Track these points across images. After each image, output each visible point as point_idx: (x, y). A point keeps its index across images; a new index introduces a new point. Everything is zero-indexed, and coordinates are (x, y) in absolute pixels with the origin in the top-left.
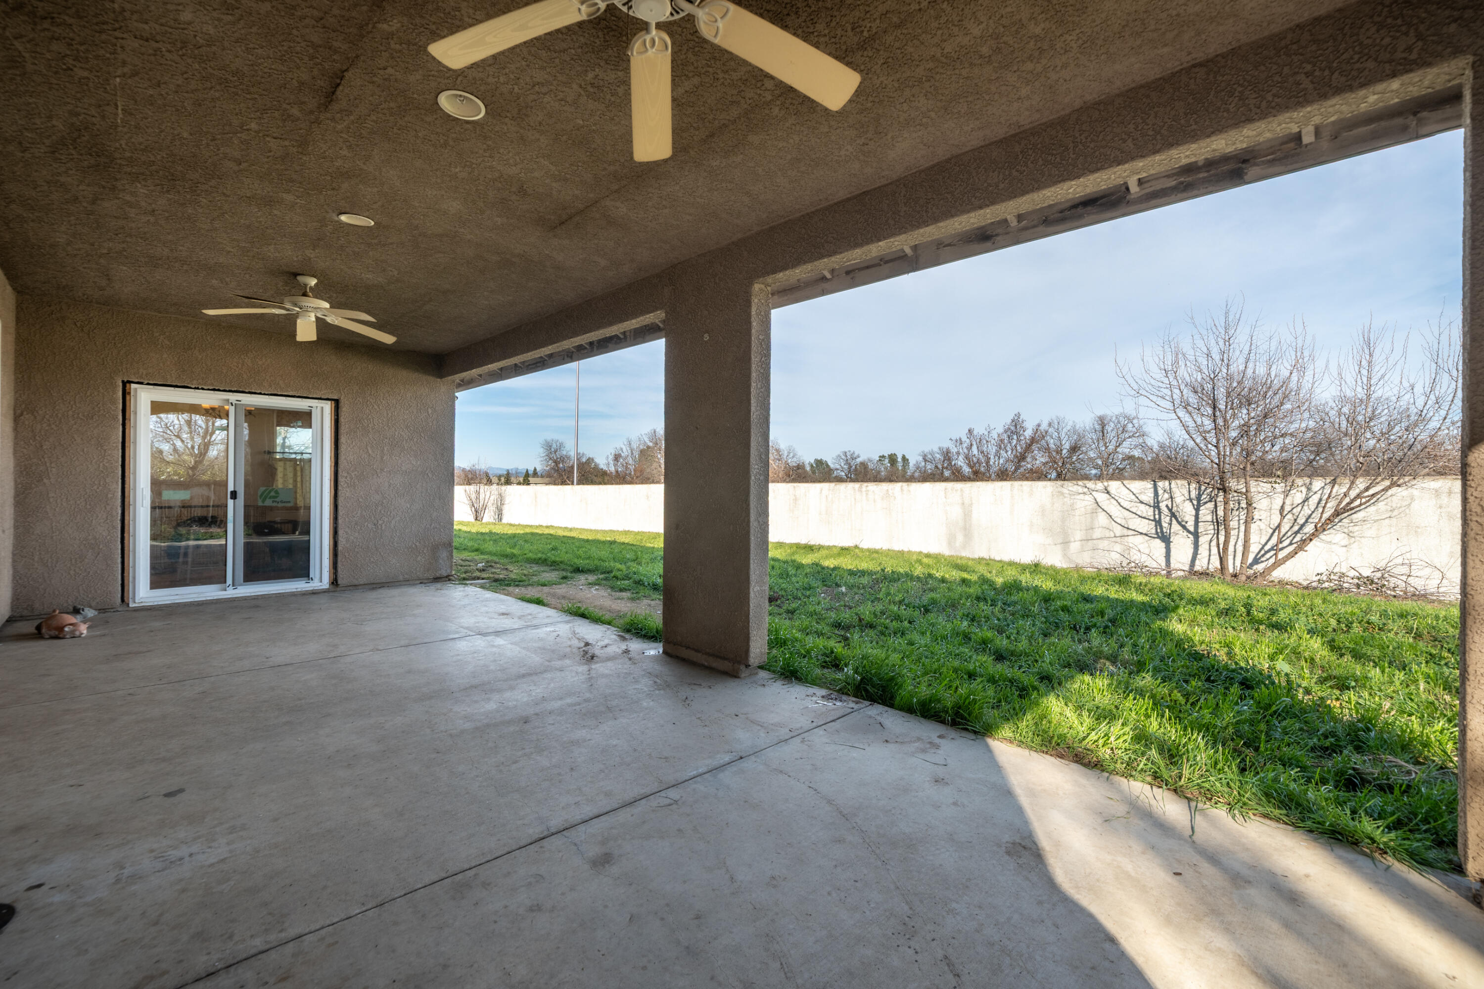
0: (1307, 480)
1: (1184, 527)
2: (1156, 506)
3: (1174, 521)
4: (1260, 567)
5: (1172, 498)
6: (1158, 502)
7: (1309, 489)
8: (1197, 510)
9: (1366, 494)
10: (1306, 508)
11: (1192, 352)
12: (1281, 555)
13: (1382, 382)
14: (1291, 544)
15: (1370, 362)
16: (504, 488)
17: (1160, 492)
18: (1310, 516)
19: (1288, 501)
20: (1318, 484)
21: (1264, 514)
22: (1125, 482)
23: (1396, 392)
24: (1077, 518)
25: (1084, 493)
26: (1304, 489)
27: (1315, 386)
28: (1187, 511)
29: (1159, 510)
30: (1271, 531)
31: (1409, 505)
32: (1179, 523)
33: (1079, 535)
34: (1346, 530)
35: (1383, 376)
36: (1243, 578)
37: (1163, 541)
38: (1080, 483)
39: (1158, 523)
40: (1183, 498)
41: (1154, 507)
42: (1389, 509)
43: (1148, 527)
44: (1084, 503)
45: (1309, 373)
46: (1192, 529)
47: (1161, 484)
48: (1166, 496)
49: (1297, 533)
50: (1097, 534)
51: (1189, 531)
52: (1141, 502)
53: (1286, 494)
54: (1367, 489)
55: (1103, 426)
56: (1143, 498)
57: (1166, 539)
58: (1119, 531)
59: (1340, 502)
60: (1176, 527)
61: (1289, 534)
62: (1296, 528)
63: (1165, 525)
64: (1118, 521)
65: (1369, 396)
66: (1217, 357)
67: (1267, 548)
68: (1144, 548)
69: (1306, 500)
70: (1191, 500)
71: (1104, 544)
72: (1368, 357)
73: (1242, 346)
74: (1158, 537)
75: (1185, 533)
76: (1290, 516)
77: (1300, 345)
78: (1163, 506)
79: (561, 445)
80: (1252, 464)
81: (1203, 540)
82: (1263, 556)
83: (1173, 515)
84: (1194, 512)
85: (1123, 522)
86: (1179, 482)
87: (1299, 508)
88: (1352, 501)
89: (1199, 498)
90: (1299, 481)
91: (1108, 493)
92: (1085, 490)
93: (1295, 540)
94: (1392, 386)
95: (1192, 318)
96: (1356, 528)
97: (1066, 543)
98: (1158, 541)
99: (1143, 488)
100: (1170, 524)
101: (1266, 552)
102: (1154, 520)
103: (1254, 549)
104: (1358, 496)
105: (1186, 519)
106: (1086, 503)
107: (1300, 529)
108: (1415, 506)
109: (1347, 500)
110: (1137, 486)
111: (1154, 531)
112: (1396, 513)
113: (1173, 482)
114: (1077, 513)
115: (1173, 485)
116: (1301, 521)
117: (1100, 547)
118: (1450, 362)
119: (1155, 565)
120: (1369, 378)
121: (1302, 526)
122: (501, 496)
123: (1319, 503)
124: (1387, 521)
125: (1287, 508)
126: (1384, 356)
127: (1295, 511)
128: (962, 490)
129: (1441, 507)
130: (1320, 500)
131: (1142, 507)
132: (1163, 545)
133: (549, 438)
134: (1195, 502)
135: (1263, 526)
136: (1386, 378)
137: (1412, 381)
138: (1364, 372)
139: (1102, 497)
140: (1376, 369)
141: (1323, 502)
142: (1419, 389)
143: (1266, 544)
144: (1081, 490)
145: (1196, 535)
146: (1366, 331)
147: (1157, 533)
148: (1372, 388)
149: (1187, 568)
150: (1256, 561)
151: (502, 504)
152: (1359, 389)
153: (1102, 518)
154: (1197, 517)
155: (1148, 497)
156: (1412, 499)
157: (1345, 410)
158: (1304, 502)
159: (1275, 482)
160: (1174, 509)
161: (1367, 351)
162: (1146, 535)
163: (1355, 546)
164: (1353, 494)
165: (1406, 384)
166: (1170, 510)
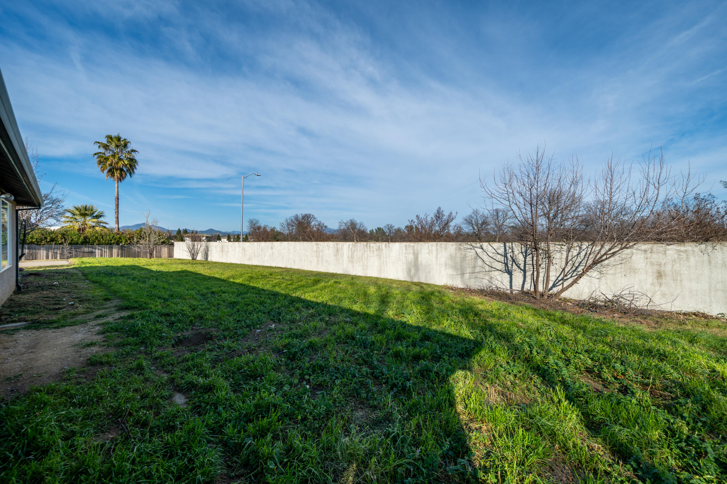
0: (580, 243)
1: (519, 267)
2: (505, 256)
3: (514, 264)
4: (555, 290)
5: (513, 252)
6: (506, 254)
7: (580, 248)
8: (525, 258)
9: (610, 252)
10: (579, 258)
11: (520, 174)
12: (566, 284)
13: (618, 190)
14: (571, 277)
15: (611, 180)
16: (208, 243)
17: (507, 248)
18: (581, 262)
19: (570, 254)
20: (585, 245)
21: (558, 261)
22: (490, 243)
23: (625, 196)
24: (467, 261)
25: (471, 249)
26: (578, 248)
27: (583, 193)
28: (521, 258)
29: (507, 258)
30: (561, 270)
31: (631, 257)
32: (517, 265)
33: (468, 270)
34: (599, 270)
35: (619, 186)
36: (546, 297)
37: (509, 274)
38: (469, 243)
39: (506, 264)
40: (518, 252)
41: (504, 256)
42: (621, 259)
43: (501, 266)
44: (471, 254)
45: (580, 186)
46: (522, 268)
47: (507, 244)
48: (510, 250)
49: (574, 271)
50: (477, 270)
51: (521, 269)
52: (498, 254)
53: (569, 250)
54: (610, 250)
55: (497, 213)
56: (499, 251)
57: (510, 273)
58: (487, 268)
59: (596, 256)
60: (515, 267)
61: (571, 271)
62: (574, 268)
63: (510, 266)
64: (487, 263)
65: (611, 199)
66: (532, 177)
67: (560, 278)
68: (499, 278)
69: (579, 254)
70: (522, 253)
71: (481, 275)
72: (610, 177)
73: (544, 170)
74: (506, 272)
75: (519, 270)
76: (571, 262)
77: (575, 170)
78: (508, 255)
79: (257, 221)
80: (551, 235)
81: (529, 274)
82: (557, 283)
83: (514, 261)
84: (523, 259)
85: (489, 264)
86: (516, 243)
87: (576, 258)
88: (602, 256)
89: (526, 252)
90: (575, 244)
91: (482, 248)
92: (471, 247)
93: (574, 275)
94: (623, 192)
95: (520, 156)
96: (604, 269)
97: (463, 274)
98: (506, 274)
99: (498, 246)
100: (512, 265)
101: (559, 281)
102: (504, 263)
103: (553, 279)
104: (605, 254)
105: (520, 263)
106: (472, 254)
107: (576, 269)
108: (634, 257)
109: (599, 256)
110: (496, 245)
111: (504, 269)
112: (624, 261)
113: (514, 244)
114: (468, 259)
115: (513, 245)
116: (576, 265)
117: (479, 276)
118: (654, 179)
119: (504, 287)
120: (611, 189)
121: (577, 268)
122: (207, 248)
123: (585, 255)
124: (619, 265)
125: (570, 258)
126: (619, 176)
127: (573, 259)
128: (413, 246)
129: (647, 259)
130: (586, 254)
131: (499, 256)
132: (509, 276)
133: (252, 218)
134: (524, 254)
135: (557, 267)
136: (621, 187)
137: (634, 190)
138: (608, 185)
139: (479, 251)
140: (615, 183)
141: (588, 255)
142: (637, 195)
143: (559, 276)
144: (469, 247)
145: (525, 271)
146: (610, 162)
147: (506, 270)
148: (613, 194)
149: (520, 289)
150: (554, 286)
151: (208, 251)
152: (606, 194)
153: (480, 262)
154: (525, 261)
155: (501, 251)
156: (632, 254)
157: (599, 207)
158: (578, 254)
159: (563, 245)
160: (514, 257)
161: (610, 173)
162: (500, 271)
163: (603, 278)
164: (603, 252)
165: (631, 192)
166: (512, 258)
